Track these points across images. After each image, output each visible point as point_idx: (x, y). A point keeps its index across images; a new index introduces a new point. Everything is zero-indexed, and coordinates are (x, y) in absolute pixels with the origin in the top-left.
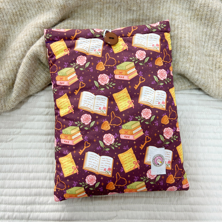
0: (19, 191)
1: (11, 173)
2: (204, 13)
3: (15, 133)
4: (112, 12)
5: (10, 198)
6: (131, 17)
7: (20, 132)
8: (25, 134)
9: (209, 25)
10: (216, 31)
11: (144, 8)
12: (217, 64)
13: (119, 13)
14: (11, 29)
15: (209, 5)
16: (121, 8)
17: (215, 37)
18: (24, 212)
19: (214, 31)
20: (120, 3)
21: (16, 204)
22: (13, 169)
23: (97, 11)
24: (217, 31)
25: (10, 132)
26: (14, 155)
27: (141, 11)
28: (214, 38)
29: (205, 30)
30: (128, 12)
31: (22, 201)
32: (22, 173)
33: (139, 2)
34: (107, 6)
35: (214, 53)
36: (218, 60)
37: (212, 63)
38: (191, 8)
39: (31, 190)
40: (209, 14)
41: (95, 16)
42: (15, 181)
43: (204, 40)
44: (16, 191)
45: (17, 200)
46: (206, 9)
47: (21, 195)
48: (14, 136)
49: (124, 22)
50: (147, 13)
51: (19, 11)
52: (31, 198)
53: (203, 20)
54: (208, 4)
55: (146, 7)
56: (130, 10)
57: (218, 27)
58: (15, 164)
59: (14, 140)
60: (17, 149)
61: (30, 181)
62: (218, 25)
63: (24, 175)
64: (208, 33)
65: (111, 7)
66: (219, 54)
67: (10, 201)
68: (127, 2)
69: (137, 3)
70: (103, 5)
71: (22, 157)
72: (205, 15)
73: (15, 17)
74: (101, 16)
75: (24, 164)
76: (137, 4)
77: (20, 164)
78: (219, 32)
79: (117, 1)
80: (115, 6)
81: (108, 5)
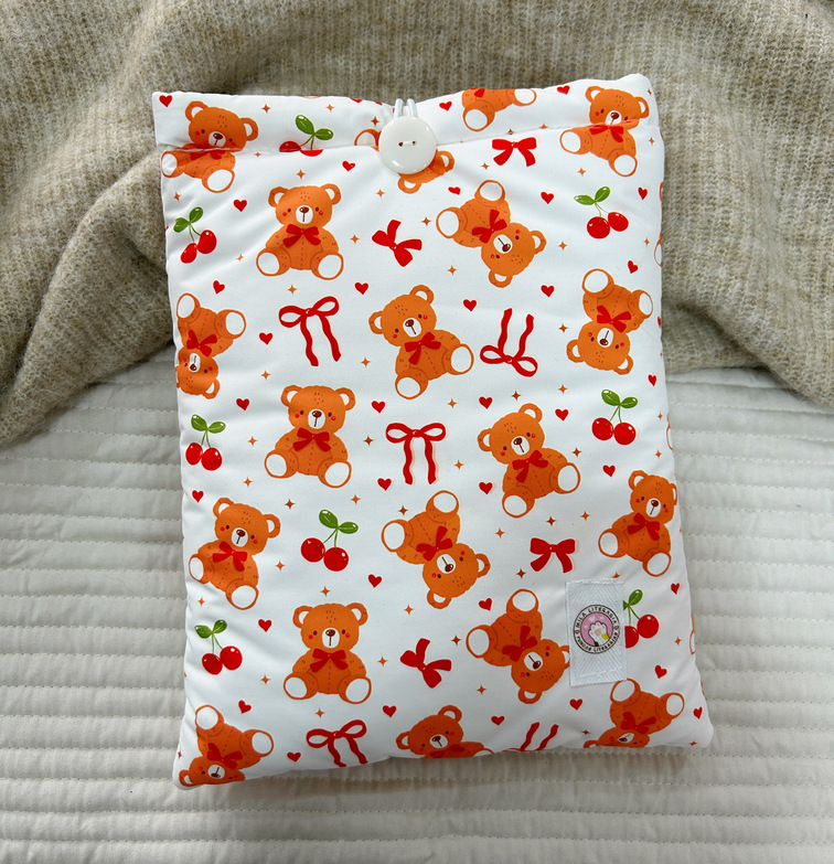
1: (20, 688)
2: (783, 74)
3: (40, 531)
7: (59, 528)
8: (79, 537)
9: (801, 119)
12: (828, 273)
14: (28, 120)
15: (802, 42)
17: (824, 170)
18: (70, 839)
19: (818, 145)
21: (36, 808)
22: (29, 673)
24: (832, 145)
25: (21, 528)
26: (35, 617)
28: (820, 171)
29: (786, 140)
32: (63, 690)
35: (817, 231)
37: (811, 270)
38: (734, 54)
39: (100, 753)
40: (801, 77)
42: (35, 718)
43: (778, 178)
46: (789, 57)
47: (60, 774)
48: (33, 545)
51: (58, 47)
52: (98, 784)
53: (776, 103)
54: (797, 39)
58: (37, 651)
59: (34, 560)
60: (46, 593)
61: (96, 720)
64: (797, 151)
71: (66, 624)
72: (786, 84)
73: (43, 72)
75: (72, 651)
77: (56, 651)
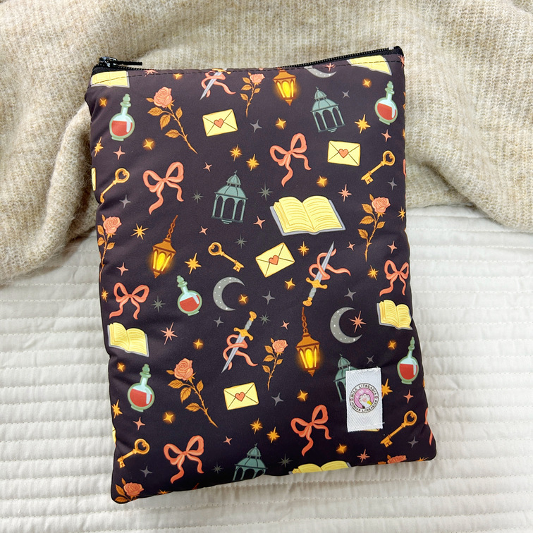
0: (57, 464)
1: (36, 423)
2: (473, 28)
3: (41, 328)
4: (260, 31)
5: (36, 481)
6: (306, 42)
7: (53, 325)
8: (65, 329)
9: (486, 55)
10: (503, 71)
11: (335, 17)
12: (506, 147)
13: (276, 33)
15: (483, 9)
16: (281, 20)
17: (501, 85)
18: (71, 513)
19: (497, 70)
20: (278, 7)
21: (50, 496)
22: (40, 414)
23: (225, 27)
24: (505, 70)
25: (29, 327)
26: (41, 381)
27: (330, 27)
28: (498, 86)
29: (477, 68)
30: (298, 30)
31: (66, 488)
32: (62, 422)
33: (324, 3)
34: (248, 16)
35: (498, 122)
36: (510, 137)
37: (496, 146)
38: (443, 18)
39: (86, 459)
40: (483, 30)
41: (220, 41)
42: (46, 440)
43: (474, 91)
44: (50, 465)
45: (52, 486)
46: (475, 18)
47: (63, 474)
48: (38, 336)
49: (288, 55)
50: (343, 29)
52: (86, 478)
53: (470, 47)
54: (480, 8)
55: (339, 17)
56: (303, 24)
57: (507, 61)
58: (44, 401)
59: (39, 345)
60: (47, 365)
61: (83, 439)
62: (505, 56)
63: (66, 426)
64: (485, 75)
65: (257, 17)
66: (510, 125)
67: (35, 490)
68: (296, 5)
69: (318, 6)
70: (239, 15)
71: (61, 383)
72: (475, 34)
74: (233, 41)
75: (66, 399)
76: (318, 10)
77: (55, 400)
78: (509, 73)
79: (272, 3)
80: (267, 17)
81: (250, 14)
